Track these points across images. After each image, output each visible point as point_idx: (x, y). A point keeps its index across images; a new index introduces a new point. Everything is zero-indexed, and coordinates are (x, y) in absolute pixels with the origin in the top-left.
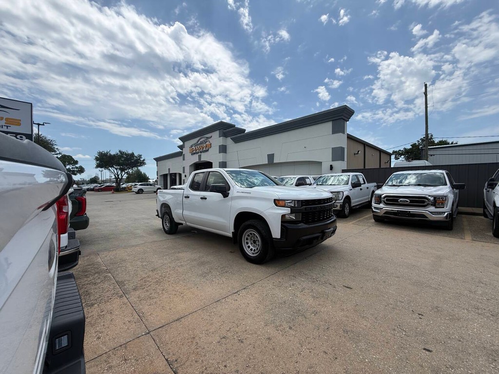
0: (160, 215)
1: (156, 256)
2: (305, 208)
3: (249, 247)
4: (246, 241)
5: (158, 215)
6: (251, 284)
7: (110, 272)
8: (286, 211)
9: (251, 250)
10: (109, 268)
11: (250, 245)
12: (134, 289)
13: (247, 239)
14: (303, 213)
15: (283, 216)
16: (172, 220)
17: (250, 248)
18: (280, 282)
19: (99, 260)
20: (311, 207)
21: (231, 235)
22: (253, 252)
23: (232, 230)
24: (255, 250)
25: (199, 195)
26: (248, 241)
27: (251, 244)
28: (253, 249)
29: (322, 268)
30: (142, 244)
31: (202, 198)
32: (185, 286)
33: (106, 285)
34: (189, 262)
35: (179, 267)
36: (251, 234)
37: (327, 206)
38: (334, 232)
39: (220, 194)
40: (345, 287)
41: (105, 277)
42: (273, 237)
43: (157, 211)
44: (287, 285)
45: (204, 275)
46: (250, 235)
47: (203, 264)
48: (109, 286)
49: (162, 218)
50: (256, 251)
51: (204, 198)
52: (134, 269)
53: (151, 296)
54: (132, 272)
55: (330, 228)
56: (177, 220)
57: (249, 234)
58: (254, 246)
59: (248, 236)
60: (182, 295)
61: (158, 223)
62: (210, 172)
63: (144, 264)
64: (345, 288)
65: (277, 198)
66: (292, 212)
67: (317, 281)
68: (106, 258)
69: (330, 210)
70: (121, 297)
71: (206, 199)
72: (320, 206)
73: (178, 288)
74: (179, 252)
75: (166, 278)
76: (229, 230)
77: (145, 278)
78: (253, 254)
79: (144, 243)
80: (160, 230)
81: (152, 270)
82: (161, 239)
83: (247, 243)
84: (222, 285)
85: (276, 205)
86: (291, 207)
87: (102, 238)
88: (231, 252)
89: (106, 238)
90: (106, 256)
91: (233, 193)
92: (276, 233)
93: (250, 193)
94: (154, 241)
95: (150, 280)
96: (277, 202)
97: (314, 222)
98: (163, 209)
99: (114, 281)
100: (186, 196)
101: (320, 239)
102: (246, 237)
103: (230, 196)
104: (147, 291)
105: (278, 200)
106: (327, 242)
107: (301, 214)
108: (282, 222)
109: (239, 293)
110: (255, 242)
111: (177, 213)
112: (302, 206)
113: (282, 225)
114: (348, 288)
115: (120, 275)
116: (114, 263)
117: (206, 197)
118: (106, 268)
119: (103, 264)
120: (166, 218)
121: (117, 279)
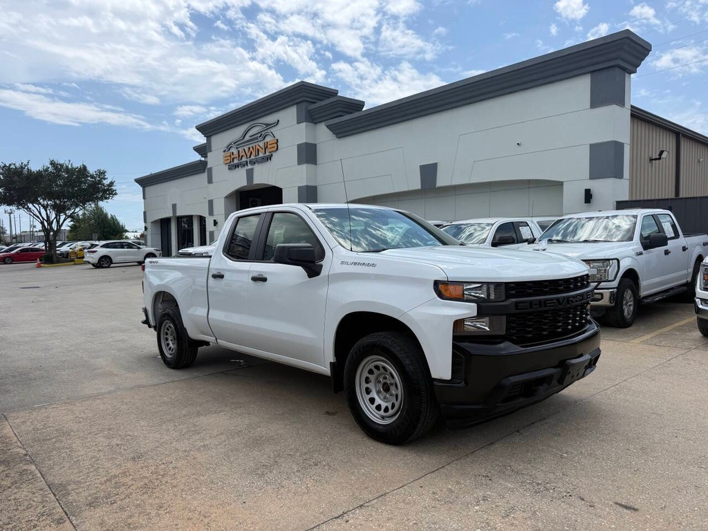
0: (152, 322)
1: (143, 423)
2: (517, 304)
3: (372, 401)
4: (365, 385)
5: (146, 322)
6: (377, 495)
7: (33, 462)
8: (466, 310)
9: (379, 408)
10: (30, 451)
11: (374, 394)
12: (90, 505)
13: (367, 381)
14: (509, 316)
15: (458, 324)
16: (181, 333)
17: (376, 404)
18: (451, 491)
19: (7, 431)
20: (531, 302)
21: (326, 370)
22: (382, 412)
23: (330, 357)
24: (386, 410)
25: (248, 272)
26: (371, 386)
27: (378, 392)
28: (384, 405)
29: (562, 457)
30: (109, 392)
31: (255, 279)
32: (214, 498)
33: (23, 493)
34: (223, 437)
35: (199, 449)
36: (377, 367)
37: (573, 297)
38: (592, 363)
39: (299, 269)
40: (621, 505)
41: (21, 474)
42: (433, 376)
43: (145, 311)
44: (468, 498)
45: (259, 471)
46: (375, 370)
47: (257, 442)
48: (31, 495)
49: (158, 328)
50: (391, 412)
51: (260, 279)
52: (90, 454)
53: (130, 521)
54: (87, 463)
55: (581, 355)
56: (193, 333)
57: (371, 366)
58: (385, 399)
59: (371, 372)
60: (206, 520)
61: (148, 340)
62: (274, 213)
63: (115, 441)
64: (621, 509)
65: (441, 277)
66: (481, 314)
67: (547, 490)
68: (23, 428)
69: (583, 307)
70: (59, 522)
71: (264, 280)
72: (558, 299)
73: (195, 503)
74: (198, 414)
75: (168, 479)
76: (323, 363)
77: (115, 476)
78: (383, 418)
79: (115, 391)
80: (155, 357)
81: (134, 459)
82: (155, 381)
83: (368, 391)
84: (306, 497)
85: (440, 295)
86: (478, 301)
87: (14, 377)
88: (328, 413)
89: (24, 378)
90: (24, 422)
91: (330, 265)
92: (440, 365)
93: (373, 265)
94: (139, 386)
95: (130, 483)
96: (443, 289)
97: (539, 339)
98: (160, 306)
99: (42, 484)
100: (215, 273)
101: (555, 382)
102: (366, 374)
103: (324, 272)
104: (122, 509)
105: (446, 283)
106: (575, 390)
107: (504, 318)
108: (455, 338)
109: (346, 517)
110: (386, 388)
111: (193, 316)
112: (508, 297)
113: (455, 347)
114: (626, 507)
115: (57, 468)
116: (44, 440)
117: (265, 276)
118: (24, 452)
119: (16, 442)
120: (168, 329)
121: (50, 479)
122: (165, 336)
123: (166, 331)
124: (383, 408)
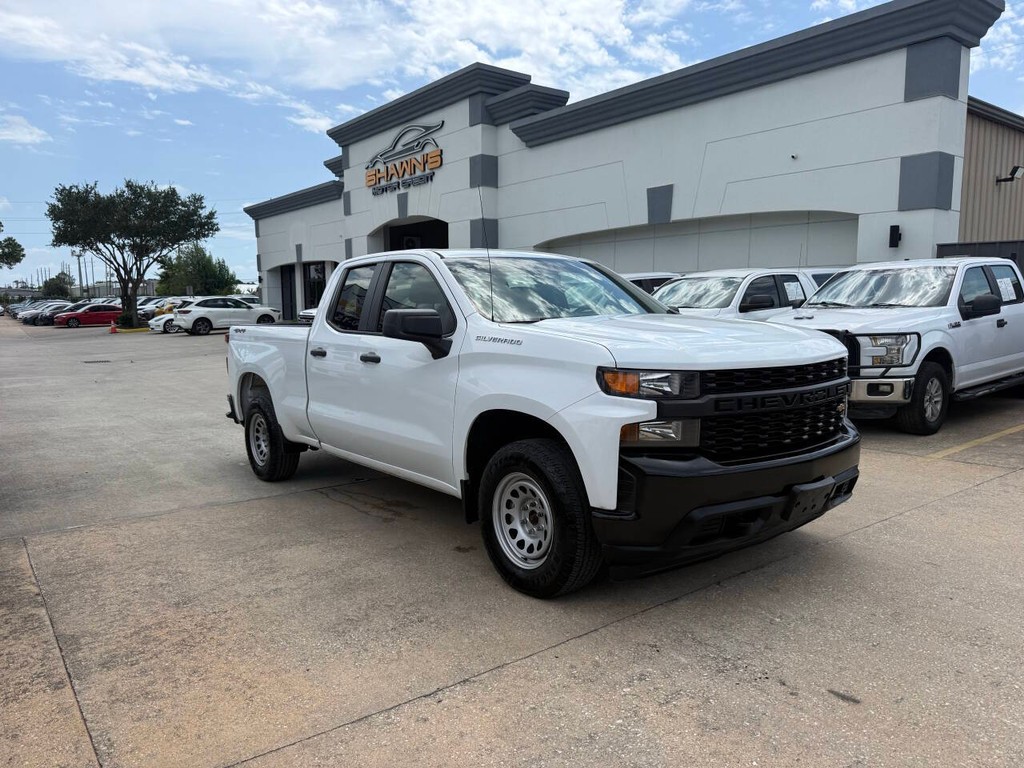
0: (240, 417)
1: (203, 556)
2: (717, 401)
3: (514, 533)
4: (505, 512)
5: (232, 415)
6: (493, 666)
7: (44, 604)
8: (642, 410)
9: (521, 544)
10: (46, 588)
11: (517, 525)
12: (104, 665)
13: (509, 505)
14: (705, 419)
15: (629, 431)
16: (274, 431)
17: (518, 539)
18: (597, 665)
19: (23, 561)
20: (740, 400)
21: (456, 490)
22: (524, 551)
23: (460, 473)
24: (531, 549)
25: (356, 349)
26: (514, 512)
27: (523, 523)
28: (528, 541)
29: (772, 622)
30: (171, 512)
31: (365, 359)
32: (270, 662)
33: (21, 647)
34: (305, 579)
35: (267, 596)
36: (523, 489)
37: (811, 392)
38: (845, 488)
39: (418, 347)
40: (837, 695)
41: (25, 620)
42: (592, 504)
43: (231, 399)
44: (619, 676)
45: (339, 629)
46: (520, 493)
47: (349, 588)
48: (30, 649)
49: (246, 423)
50: (536, 553)
51: (371, 359)
52: (122, 596)
53: (149, 688)
54: (114, 608)
55: (821, 478)
56: (290, 433)
57: (515, 486)
58: (530, 533)
59: (514, 494)
60: (249, 693)
61: (233, 439)
62: (394, 263)
63: (159, 580)
64: (834, 700)
65: (608, 363)
66: (663, 414)
67: (736, 668)
68: (44, 557)
69: (831, 407)
70: (59, 686)
71: (377, 360)
72: (784, 396)
73: (242, 668)
74: (281, 546)
75: (215, 634)
76: (452, 479)
77: (147, 628)
78: (525, 559)
79: (178, 510)
80: (235, 466)
81: (177, 605)
82: (236, 498)
83: (509, 519)
84: (393, 666)
85: (607, 389)
86: (661, 399)
87: (48, 487)
88: (459, 549)
89: (61, 489)
90: (46, 550)
91: (461, 342)
92: (602, 489)
93: (519, 343)
94: (211, 505)
95: (165, 637)
96: (612, 380)
97: (753, 453)
98: (249, 393)
99: (49, 634)
100: (316, 348)
101: (776, 516)
102: (507, 496)
103: (454, 352)
104: (144, 672)
105: (616, 371)
107: (698, 423)
108: (623, 451)
109: (440, 695)
110: (534, 519)
111: (289, 409)
112: (704, 391)
113: (622, 463)
114: (844, 698)
115: (73, 613)
116: (67, 575)
117: (378, 354)
118: (36, 590)
119: (30, 577)
120: (259, 425)
121: (61, 627)
122: (256, 434)
123: (257, 426)
124: (527, 546)
